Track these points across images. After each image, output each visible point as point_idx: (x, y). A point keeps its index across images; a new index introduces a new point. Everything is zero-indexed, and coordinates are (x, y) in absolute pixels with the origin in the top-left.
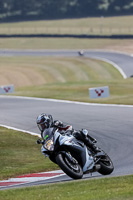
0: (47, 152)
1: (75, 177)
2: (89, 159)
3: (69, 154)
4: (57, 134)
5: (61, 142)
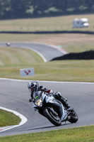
2: (64, 113)
3: (52, 109)
4: (44, 95)
5: (47, 101)
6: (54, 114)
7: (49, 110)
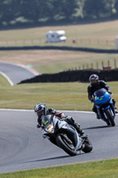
0: (48, 134)
1: (72, 154)
3: (65, 136)
4: (56, 119)
5: (60, 126)
6: (68, 142)
7: (63, 137)
